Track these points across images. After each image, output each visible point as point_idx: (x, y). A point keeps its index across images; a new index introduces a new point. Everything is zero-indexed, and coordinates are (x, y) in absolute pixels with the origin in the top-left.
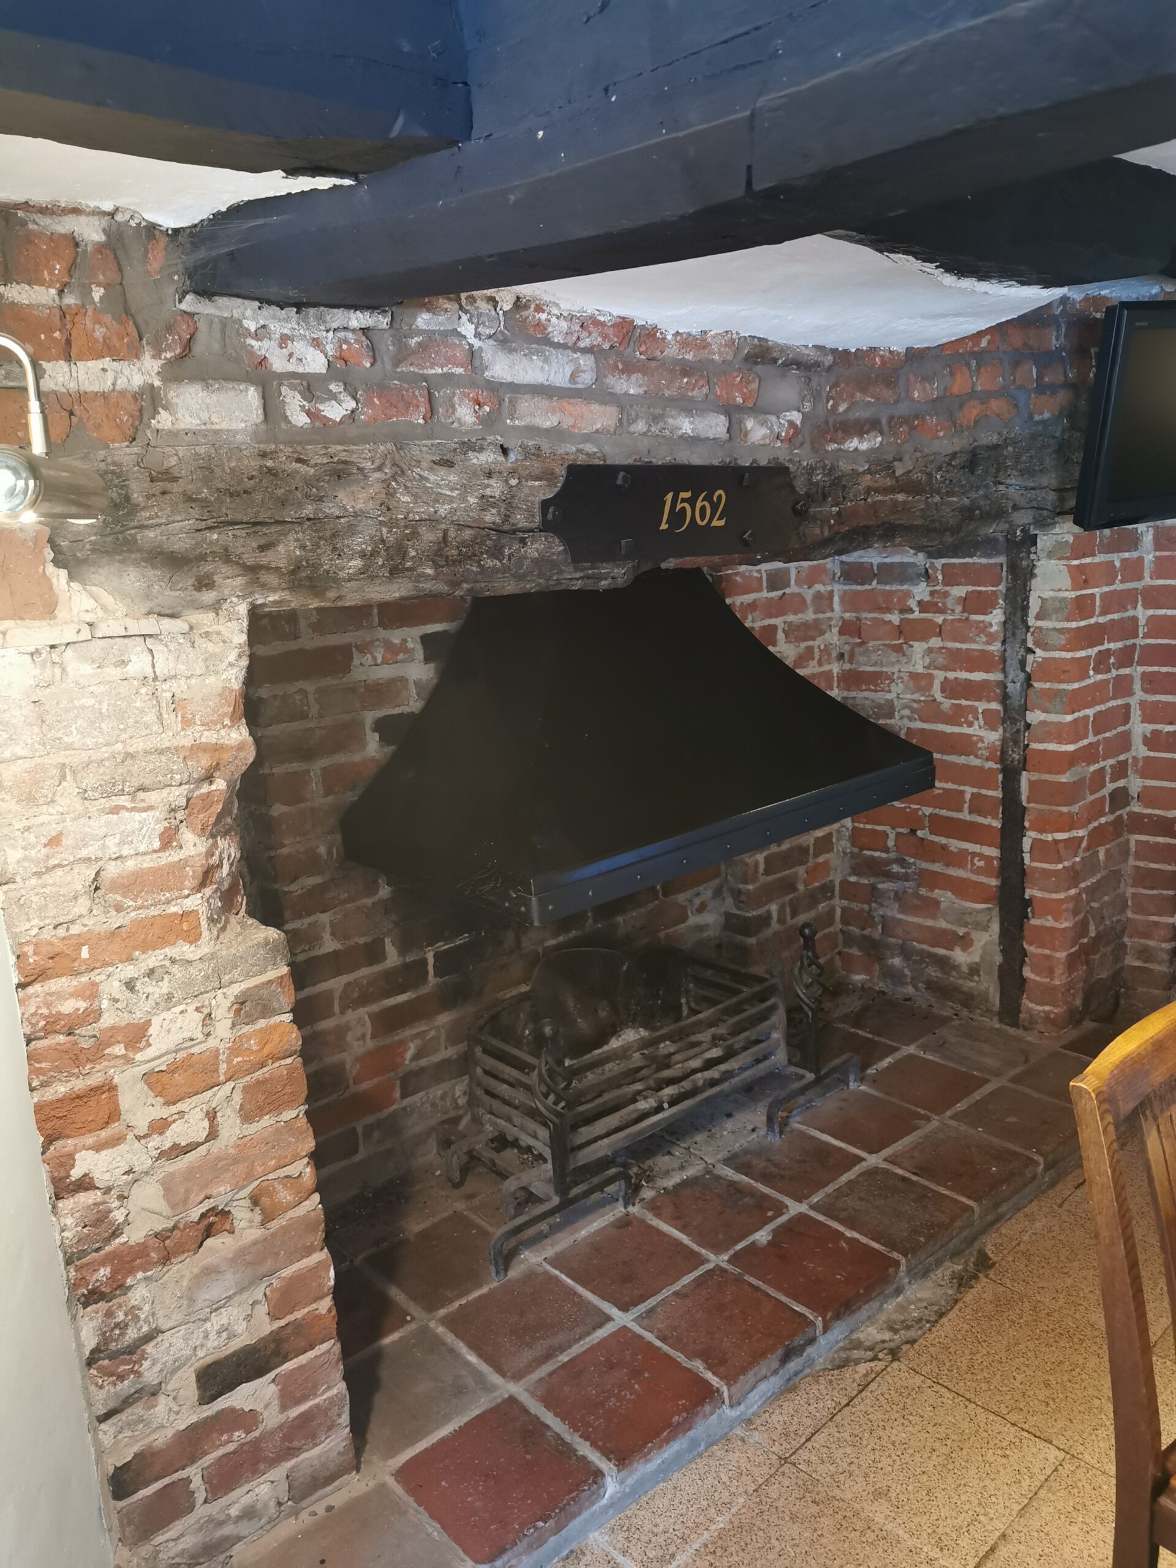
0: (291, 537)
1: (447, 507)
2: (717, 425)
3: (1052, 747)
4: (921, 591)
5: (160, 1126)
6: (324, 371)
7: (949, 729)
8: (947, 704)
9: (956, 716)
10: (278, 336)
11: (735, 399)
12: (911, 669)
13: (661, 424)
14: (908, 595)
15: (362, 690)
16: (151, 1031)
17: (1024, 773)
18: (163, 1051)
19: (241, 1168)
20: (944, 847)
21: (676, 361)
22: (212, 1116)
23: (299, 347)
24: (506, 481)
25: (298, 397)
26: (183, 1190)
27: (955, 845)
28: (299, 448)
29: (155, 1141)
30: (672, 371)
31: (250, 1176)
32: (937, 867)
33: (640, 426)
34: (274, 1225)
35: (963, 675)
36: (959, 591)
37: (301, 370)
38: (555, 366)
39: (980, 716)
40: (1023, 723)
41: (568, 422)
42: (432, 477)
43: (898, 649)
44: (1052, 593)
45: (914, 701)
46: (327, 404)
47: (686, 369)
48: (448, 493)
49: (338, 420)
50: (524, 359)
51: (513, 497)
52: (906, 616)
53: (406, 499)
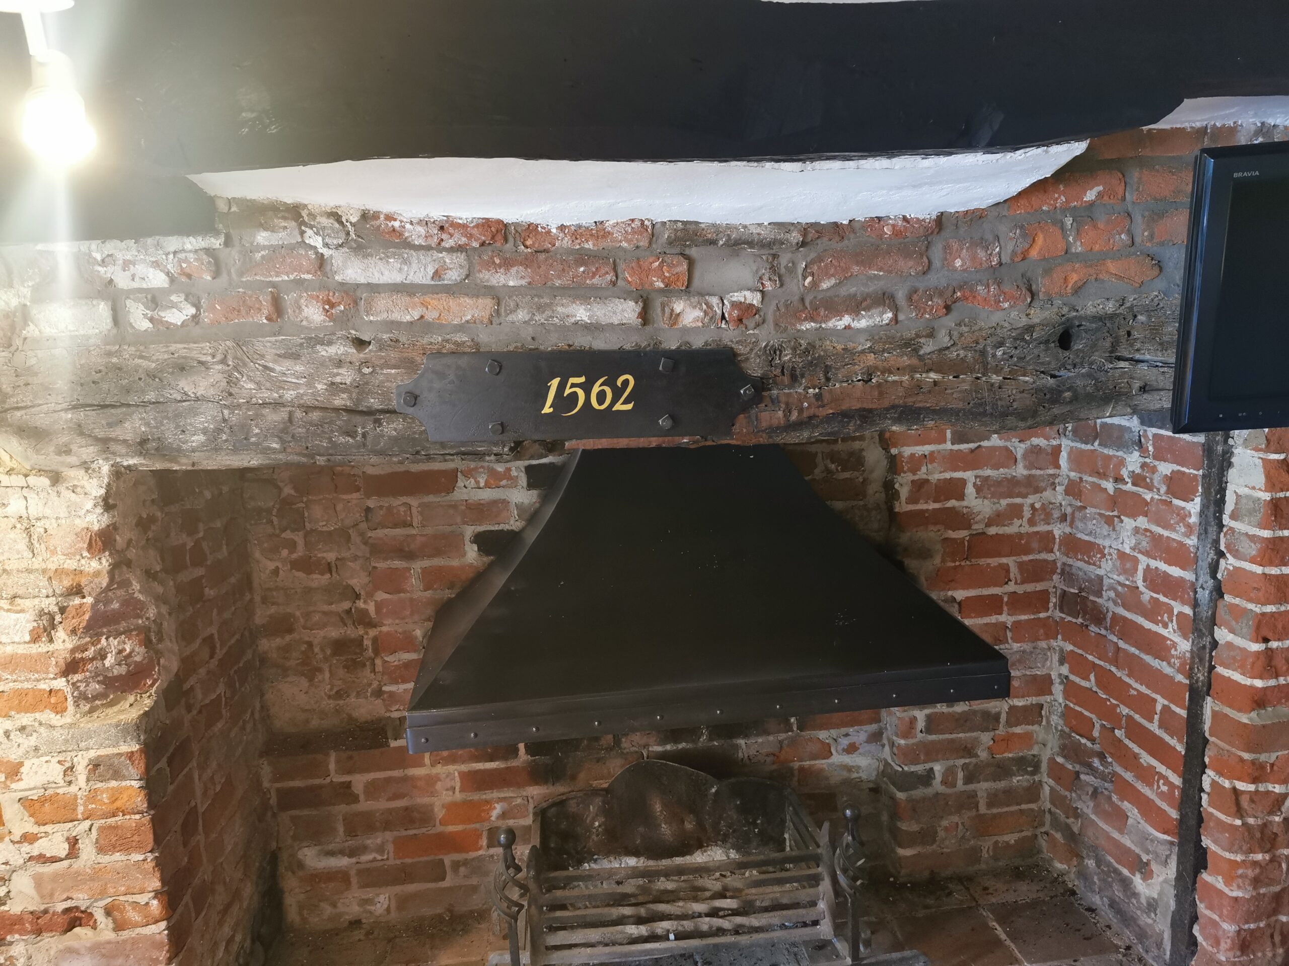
0: (135, 416)
1: (292, 392)
2: (623, 311)
3: (1237, 676)
4: (1133, 461)
5: (30, 838)
6: (166, 286)
7: (1148, 625)
8: (1147, 595)
9: (1154, 612)
10: (121, 262)
11: (652, 284)
12: (1120, 547)
13: (548, 313)
14: (1122, 463)
15: (463, 508)
16: (22, 770)
17: (1209, 699)
18: (32, 786)
19: (96, 885)
20: (1136, 757)
21: (570, 251)
22: (73, 842)
23: (140, 269)
24: (360, 370)
25: (141, 307)
26: (49, 887)
27: (1146, 759)
28: (142, 348)
29: (26, 848)
30: (562, 261)
31: (103, 893)
32: (1128, 776)
33: (521, 315)
34: (125, 934)
35: (1163, 566)
36: (1166, 468)
37: (145, 286)
38: (415, 266)
39: (1174, 618)
40: (1209, 639)
41: (431, 316)
42: (278, 368)
43: (1109, 521)
44: (1247, 490)
45: (1119, 583)
46: (168, 311)
47: (583, 257)
48: (294, 381)
49: (179, 324)
50: (379, 262)
51: (367, 383)
52: (1120, 486)
53: (251, 386)
